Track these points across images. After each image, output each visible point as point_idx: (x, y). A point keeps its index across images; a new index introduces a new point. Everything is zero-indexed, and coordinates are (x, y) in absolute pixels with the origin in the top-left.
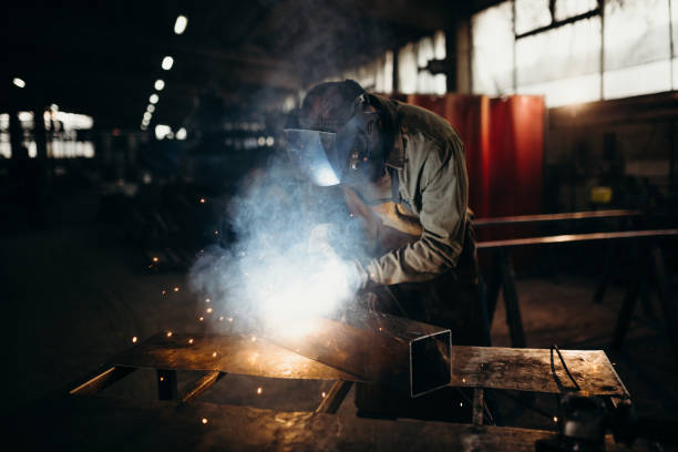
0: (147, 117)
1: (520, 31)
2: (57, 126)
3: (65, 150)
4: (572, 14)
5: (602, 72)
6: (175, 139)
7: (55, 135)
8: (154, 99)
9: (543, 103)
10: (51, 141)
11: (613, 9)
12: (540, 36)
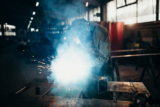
0: (29, 26)
1: (118, 7)
2: (7, 28)
3: (9, 34)
4: (130, 3)
5: (137, 17)
6: (35, 31)
7: (6, 30)
8: (31, 22)
9: (124, 24)
10: (5, 32)
11: (140, 2)
12: (123, 8)
